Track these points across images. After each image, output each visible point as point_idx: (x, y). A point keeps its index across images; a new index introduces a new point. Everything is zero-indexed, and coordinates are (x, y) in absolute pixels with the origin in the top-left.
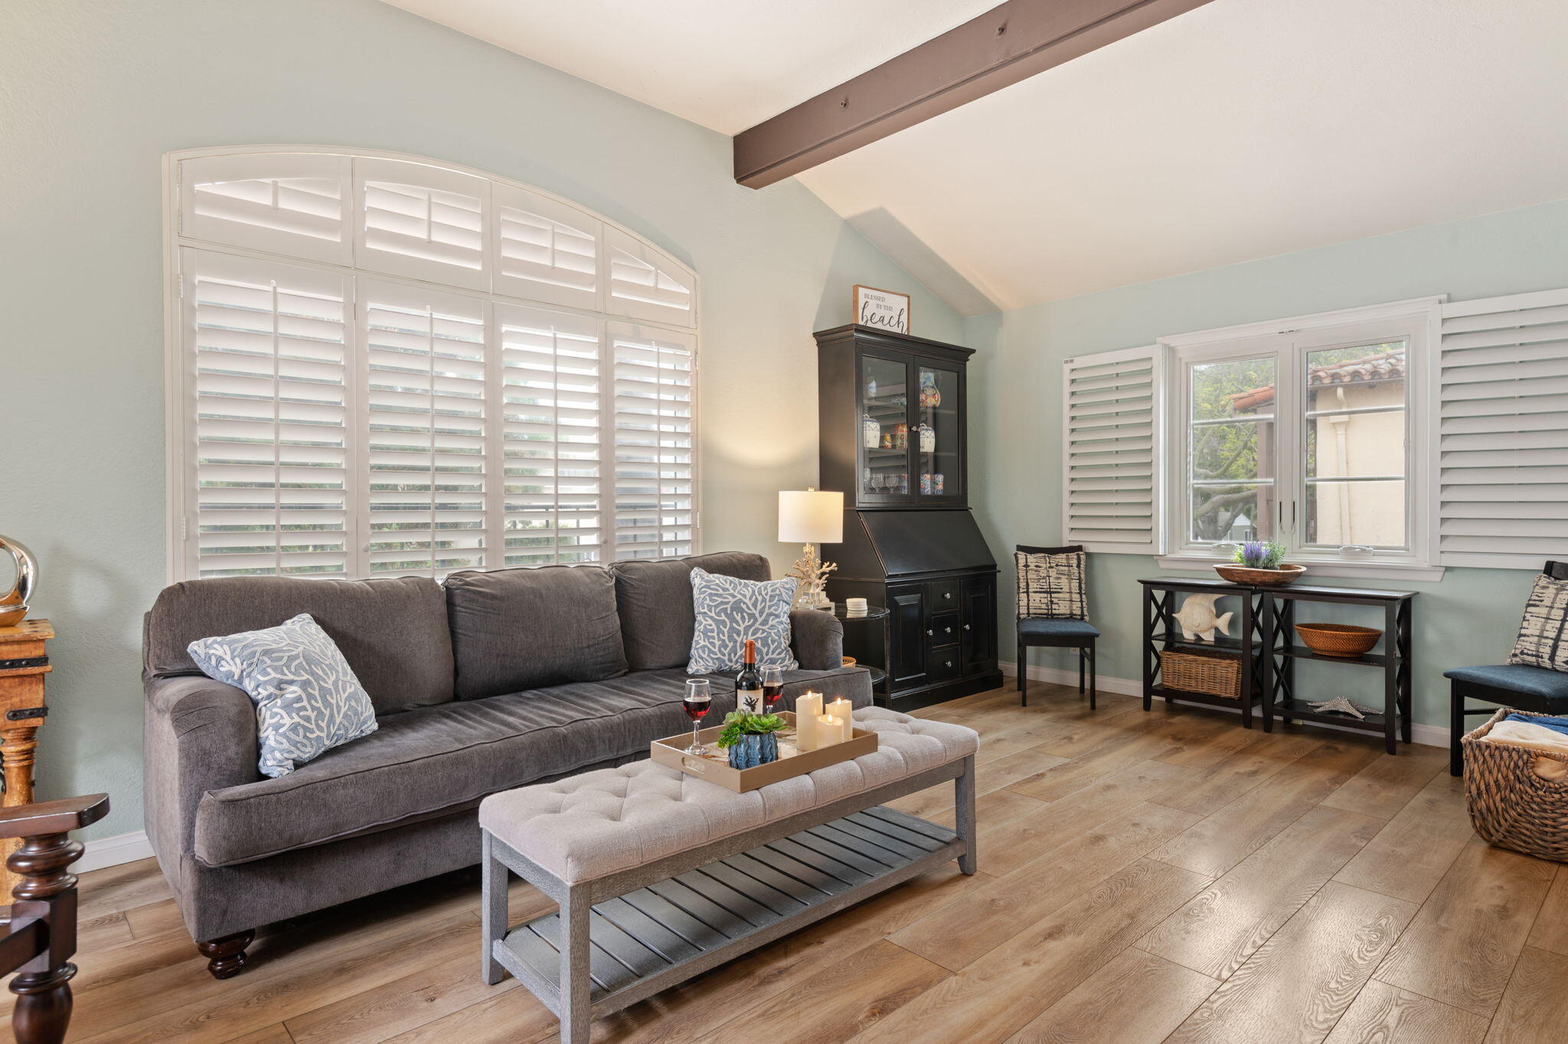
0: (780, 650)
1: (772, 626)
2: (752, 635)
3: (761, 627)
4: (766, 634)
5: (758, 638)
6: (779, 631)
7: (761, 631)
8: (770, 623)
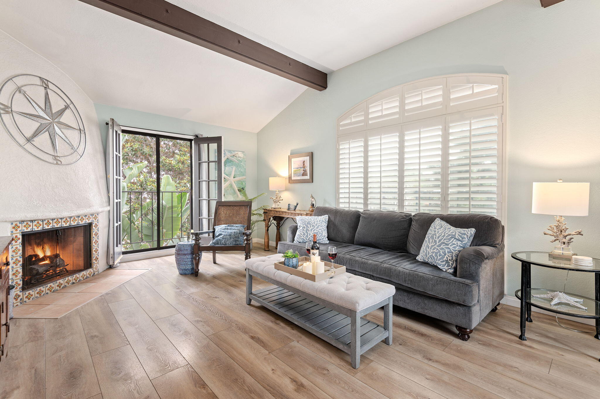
0: (442, 260)
1: (442, 248)
2: (433, 250)
3: (437, 247)
4: (438, 251)
5: (434, 252)
6: (445, 251)
7: (436, 249)
8: (442, 246)
